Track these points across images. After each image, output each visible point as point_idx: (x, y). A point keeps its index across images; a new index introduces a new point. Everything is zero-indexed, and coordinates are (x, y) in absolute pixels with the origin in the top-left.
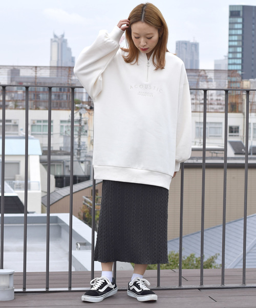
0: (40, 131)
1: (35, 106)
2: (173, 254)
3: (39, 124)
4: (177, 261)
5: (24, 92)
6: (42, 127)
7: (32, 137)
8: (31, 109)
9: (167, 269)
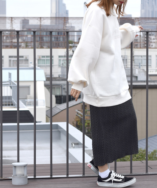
0: (44, 64)
1: (40, 46)
2: (142, 150)
3: (43, 58)
4: (144, 155)
5: (32, 36)
6: (45, 61)
7: (39, 68)
8: (37, 48)
9: (137, 161)
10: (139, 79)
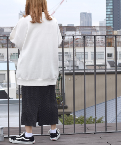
0: (15, 58)
1: (12, 46)
2: (82, 117)
3: (14, 55)
4: (83, 120)
5: (6, 40)
6: (16, 56)
7: (11, 61)
8: (10, 48)
9: (79, 124)
10: (79, 68)
